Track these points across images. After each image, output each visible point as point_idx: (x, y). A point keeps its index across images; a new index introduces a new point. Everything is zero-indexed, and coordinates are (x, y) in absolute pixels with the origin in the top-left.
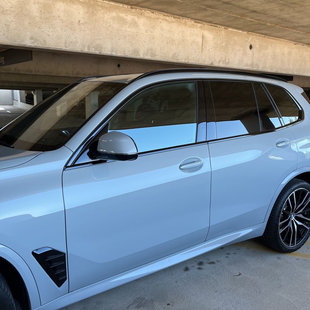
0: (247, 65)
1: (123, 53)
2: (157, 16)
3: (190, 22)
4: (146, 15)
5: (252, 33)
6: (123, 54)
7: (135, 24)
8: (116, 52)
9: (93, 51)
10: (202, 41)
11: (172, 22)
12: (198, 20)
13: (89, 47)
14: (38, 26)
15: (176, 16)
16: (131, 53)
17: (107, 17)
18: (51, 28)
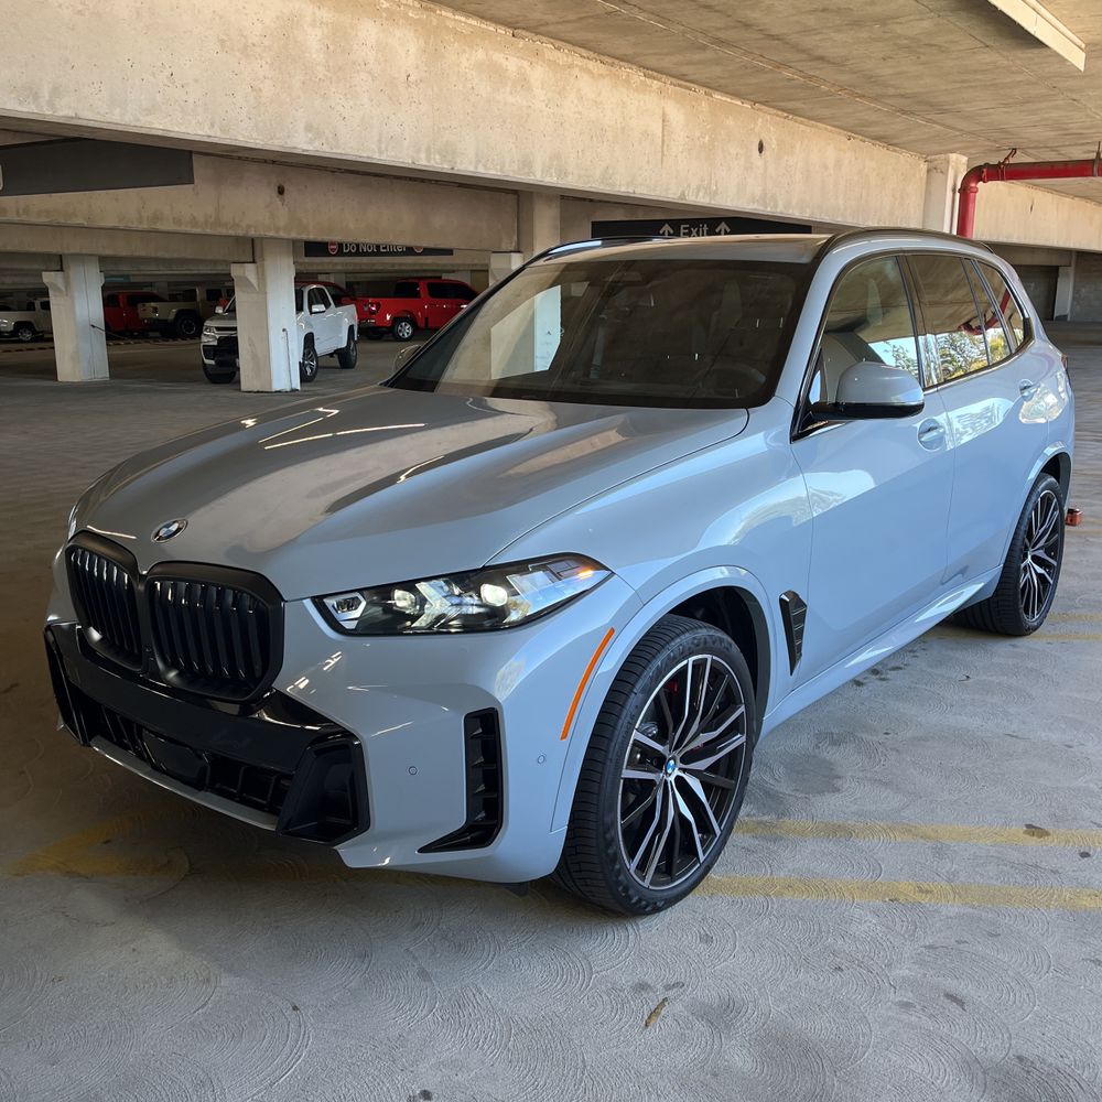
0: (754, 200)
1: (499, 167)
2: (570, 60)
3: (637, 76)
4: (547, 57)
5: (763, 107)
6: (501, 170)
7: (523, 83)
8: (485, 166)
9: (437, 163)
10: (663, 129)
11: (601, 76)
12: (652, 70)
13: (428, 152)
14: (322, 91)
15: (606, 59)
16: (515, 169)
17: (465, 63)
18: (349, 96)
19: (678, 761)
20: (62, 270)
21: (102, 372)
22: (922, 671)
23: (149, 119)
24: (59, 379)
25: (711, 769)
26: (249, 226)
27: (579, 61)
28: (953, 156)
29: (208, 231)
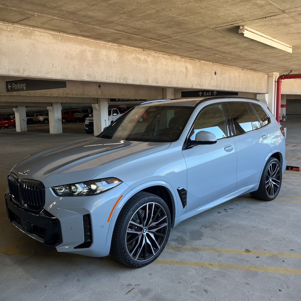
0: (214, 86)
2: (159, 55)
3: (178, 58)
4: (152, 55)
5: (216, 63)
6: (140, 83)
7: (146, 61)
8: (135, 82)
9: (122, 82)
10: (186, 71)
11: (168, 59)
12: (183, 56)
13: (120, 79)
14: (91, 66)
15: (169, 54)
16: (144, 82)
17: (130, 58)
18: (98, 67)
19: (147, 229)
20: (52, 106)
21: (61, 131)
22: (238, 209)
23: (47, 75)
24: (50, 133)
25: (156, 231)
26: (91, 95)
27: (161, 55)
28: (274, 73)
29: (81, 97)
